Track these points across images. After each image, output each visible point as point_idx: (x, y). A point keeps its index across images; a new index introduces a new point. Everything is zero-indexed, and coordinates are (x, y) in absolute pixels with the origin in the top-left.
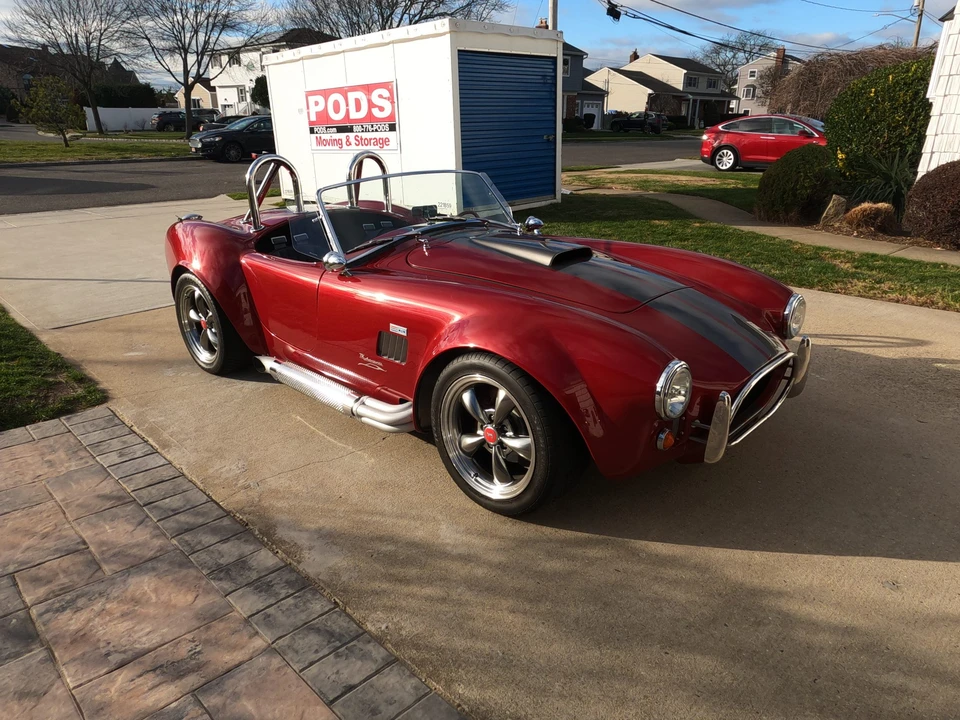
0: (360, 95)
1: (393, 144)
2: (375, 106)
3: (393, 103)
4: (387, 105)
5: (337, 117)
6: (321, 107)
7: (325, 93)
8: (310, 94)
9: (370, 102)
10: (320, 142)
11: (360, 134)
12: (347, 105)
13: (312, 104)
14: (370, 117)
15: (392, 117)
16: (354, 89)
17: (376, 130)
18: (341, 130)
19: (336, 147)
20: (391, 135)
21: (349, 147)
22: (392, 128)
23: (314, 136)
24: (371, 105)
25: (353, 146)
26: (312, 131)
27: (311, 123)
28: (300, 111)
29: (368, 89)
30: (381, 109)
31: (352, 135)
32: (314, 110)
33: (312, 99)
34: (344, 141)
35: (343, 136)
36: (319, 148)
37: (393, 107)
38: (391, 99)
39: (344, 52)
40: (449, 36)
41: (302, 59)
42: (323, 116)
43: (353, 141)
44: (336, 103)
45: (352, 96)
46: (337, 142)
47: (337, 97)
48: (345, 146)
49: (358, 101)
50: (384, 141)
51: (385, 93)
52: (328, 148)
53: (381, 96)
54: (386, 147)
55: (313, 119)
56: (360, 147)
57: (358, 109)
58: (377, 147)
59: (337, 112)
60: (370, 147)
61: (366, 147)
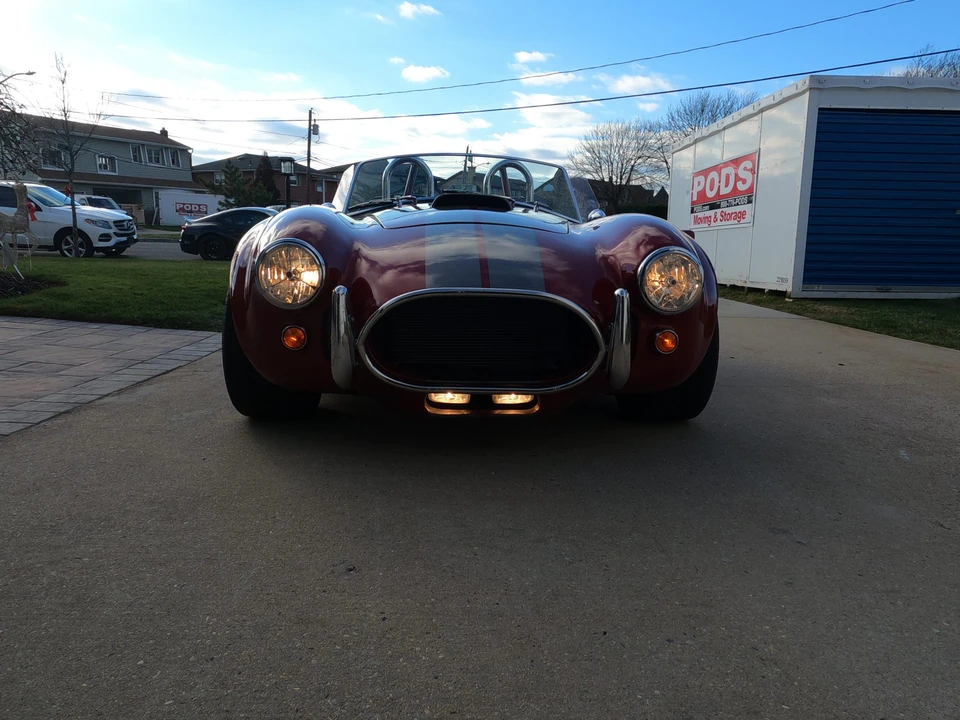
0: (730, 170)
1: (748, 218)
2: (741, 179)
3: (753, 173)
4: (747, 176)
5: (710, 194)
6: (701, 188)
7: (705, 173)
8: (697, 175)
9: (736, 175)
10: (698, 220)
11: (724, 210)
12: (720, 182)
13: (696, 184)
14: (735, 191)
15: (751, 189)
16: (726, 164)
17: (738, 204)
18: (713, 206)
19: (706, 225)
20: (747, 208)
21: (716, 224)
22: (750, 202)
23: (693, 215)
25: (719, 223)
26: (692, 212)
27: (693, 203)
28: (687, 194)
29: (736, 162)
30: (744, 181)
31: (719, 211)
32: (698, 189)
33: (697, 179)
34: (713, 217)
35: (712, 212)
36: (698, 226)
37: (753, 178)
38: (753, 171)
39: (724, 129)
40: (808, 93)
41: (695, 142)
42: (702, 194)
43: (718, 216)
44: (713, 181)
45: (724, 172)
46: (708, 219)
47: (714, 175)
48: (713, 224)
49: (728, 177)
50: (742, 215)
51: (748, 164)
52: (701, 225)
53: (745, 169)
54: (742, 221)
55: (695, 199)
56: (724, 223)
57: (727, 185)
58: (736, 222)
59: (711, 189)
60: (730, 222)
61: (727, 223)
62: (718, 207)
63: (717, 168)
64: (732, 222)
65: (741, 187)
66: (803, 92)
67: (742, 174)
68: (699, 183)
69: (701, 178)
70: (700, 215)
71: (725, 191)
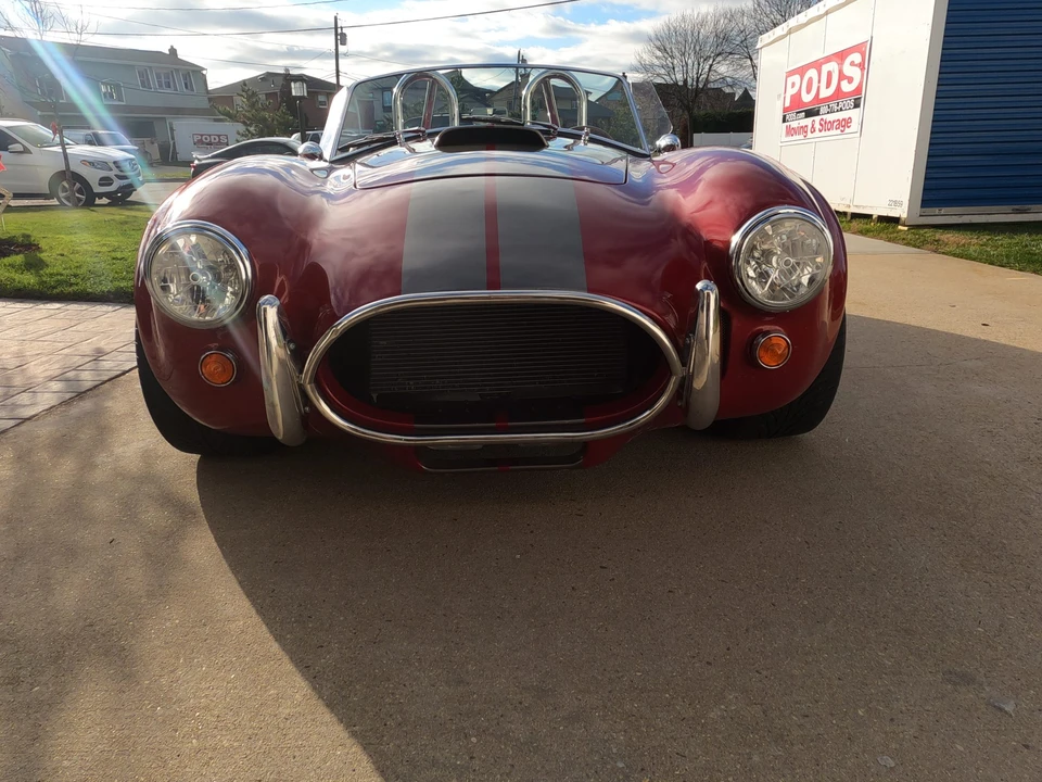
0: (833, 66)
1: (855, 126)
2: (846, 77)
3: (862, 69)
4: (855, 73)
5: (807, 98)
6: (795, 91)
7: (801, 71)
8: (791, 73)
9: (841, 72)
10: (790, 132)
11: (824, 117)
12: (819, 82)
13: (789, 85)
14: (839, 93)
15: (858, 90)
16: (828, 59)
17: (841, 110)
18: (810, 113)
19: (802, 137)
20: (854, 114)
21: (814, 135)
22: (857, 106)
23: (785, 125)
24: (842, 76)
25: (817, 134)
26: (784, 121)
27: (785, 110)
28: (780, 96)
29: (841, 56)
30: (850, 80)
31: (817, 118)
32: (791, 91)
33: (790, 80)
34: (810, 126)
35: (809, 120)
36: (791, 138)
37: (862, 75)
38: (861, 66)
39: (827, 13)
41: (790, 32)
42: (796, 98)
43: (817, 126)
44: (810, 80)
45: (826, 68)
46: (803, 129)
47: (812, 73)
48: (810, 135)
49: (830, 74)
50: (847, 123)
51: (856, 57)
52: (795, 137)
53: (852, 64)
54: (847, 130)
55: (787, 104)
56: (823, 133)
57: (828, 85)
58: (838, 132)
59: (808, 92)
60: (831, 132)
61: (828, 133)
65: (846, 87)
67: (848, 70)
70: (794, 124)
71: (825, 93)
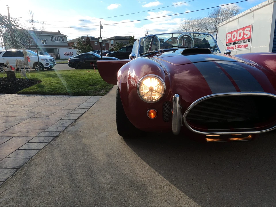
0: (241, 31)
1: (249, 47)
2: (245, 34)
4: (249, 33)
5: (233, 40)
6: (230, 38)
7: (231, 33)
8: (228, 33)
10: (228, 48)
11: (239, 44)
12: (237, 35)
13: (228, 36)
14: (243, 38)
15: (250, 37)
16: (239, 30)
17: (244, 42)
18: (234, 44)
19: (232, 49)
20: (248, 43)
21: (235, 49)
22: (249, 41)
23: (227, 46)
24: (244, 34)
25: (237, 49)
27: (227, 43)
28: (224, 39)
29: (243, 29)
30: (247, 35)
31: (237, 45)
32: (228, 38)
33: (228, 35)
34: (235, 47)
35: (234, 46)
37: (251, 34)
38: (250, 31)
39: (239, 18)
40: (273, 3)
41: (227, 23)
42: (230, 40)
43: (237, 47)
44: (234, 35)
45: (239, 32)
47: (235, 33)
48: (234, 49)
49: (240, 34)
50: (246, 46)
51: (249, 29)
53: (247, 30)
54: (246, 48)
55: (227, 41)
57: (240, 36)
58: (244, 48)
59: (234, 38)
60: (241, 48)
61: (240, 48)
62: (237, 43)
63: (236, 31)
64: (242, 48)
65: (245, 36)
66: (271, 3)
67: (246, 32)
68: (229, 36)
69: (230, 35)
70: (230, 46)
71: (239, 38)
